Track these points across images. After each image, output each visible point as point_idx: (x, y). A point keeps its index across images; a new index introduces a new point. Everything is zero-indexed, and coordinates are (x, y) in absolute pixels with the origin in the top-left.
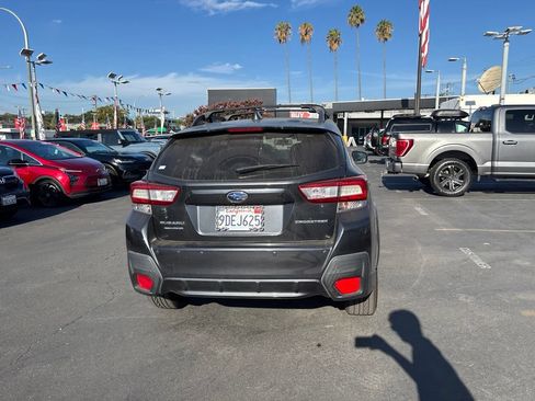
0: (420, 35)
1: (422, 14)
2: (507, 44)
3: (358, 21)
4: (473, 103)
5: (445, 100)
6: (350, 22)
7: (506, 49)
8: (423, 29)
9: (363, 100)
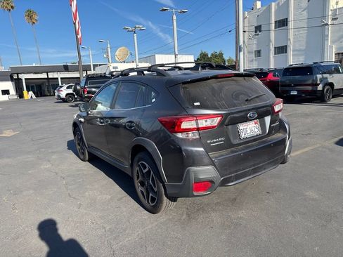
0: (75, 24)
1: (74, 9)
2: (135, 35)
3: (9, 8)
4: (117, 68)
5: (97, 65)
6: (3, 7)
7: (135, 37)
8: (75, 19)
9: (34, 65)
